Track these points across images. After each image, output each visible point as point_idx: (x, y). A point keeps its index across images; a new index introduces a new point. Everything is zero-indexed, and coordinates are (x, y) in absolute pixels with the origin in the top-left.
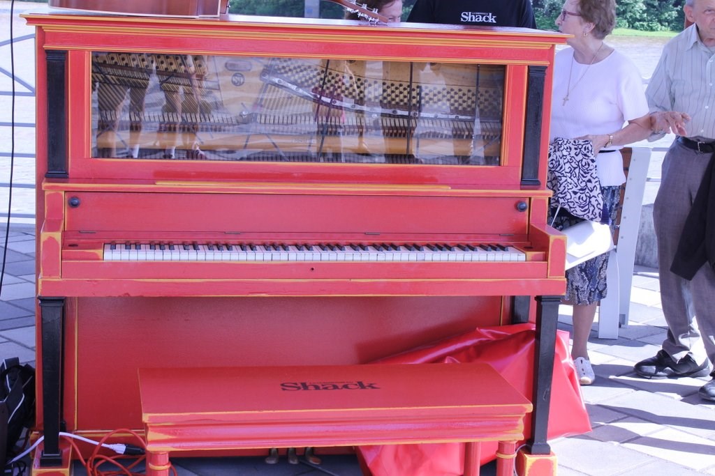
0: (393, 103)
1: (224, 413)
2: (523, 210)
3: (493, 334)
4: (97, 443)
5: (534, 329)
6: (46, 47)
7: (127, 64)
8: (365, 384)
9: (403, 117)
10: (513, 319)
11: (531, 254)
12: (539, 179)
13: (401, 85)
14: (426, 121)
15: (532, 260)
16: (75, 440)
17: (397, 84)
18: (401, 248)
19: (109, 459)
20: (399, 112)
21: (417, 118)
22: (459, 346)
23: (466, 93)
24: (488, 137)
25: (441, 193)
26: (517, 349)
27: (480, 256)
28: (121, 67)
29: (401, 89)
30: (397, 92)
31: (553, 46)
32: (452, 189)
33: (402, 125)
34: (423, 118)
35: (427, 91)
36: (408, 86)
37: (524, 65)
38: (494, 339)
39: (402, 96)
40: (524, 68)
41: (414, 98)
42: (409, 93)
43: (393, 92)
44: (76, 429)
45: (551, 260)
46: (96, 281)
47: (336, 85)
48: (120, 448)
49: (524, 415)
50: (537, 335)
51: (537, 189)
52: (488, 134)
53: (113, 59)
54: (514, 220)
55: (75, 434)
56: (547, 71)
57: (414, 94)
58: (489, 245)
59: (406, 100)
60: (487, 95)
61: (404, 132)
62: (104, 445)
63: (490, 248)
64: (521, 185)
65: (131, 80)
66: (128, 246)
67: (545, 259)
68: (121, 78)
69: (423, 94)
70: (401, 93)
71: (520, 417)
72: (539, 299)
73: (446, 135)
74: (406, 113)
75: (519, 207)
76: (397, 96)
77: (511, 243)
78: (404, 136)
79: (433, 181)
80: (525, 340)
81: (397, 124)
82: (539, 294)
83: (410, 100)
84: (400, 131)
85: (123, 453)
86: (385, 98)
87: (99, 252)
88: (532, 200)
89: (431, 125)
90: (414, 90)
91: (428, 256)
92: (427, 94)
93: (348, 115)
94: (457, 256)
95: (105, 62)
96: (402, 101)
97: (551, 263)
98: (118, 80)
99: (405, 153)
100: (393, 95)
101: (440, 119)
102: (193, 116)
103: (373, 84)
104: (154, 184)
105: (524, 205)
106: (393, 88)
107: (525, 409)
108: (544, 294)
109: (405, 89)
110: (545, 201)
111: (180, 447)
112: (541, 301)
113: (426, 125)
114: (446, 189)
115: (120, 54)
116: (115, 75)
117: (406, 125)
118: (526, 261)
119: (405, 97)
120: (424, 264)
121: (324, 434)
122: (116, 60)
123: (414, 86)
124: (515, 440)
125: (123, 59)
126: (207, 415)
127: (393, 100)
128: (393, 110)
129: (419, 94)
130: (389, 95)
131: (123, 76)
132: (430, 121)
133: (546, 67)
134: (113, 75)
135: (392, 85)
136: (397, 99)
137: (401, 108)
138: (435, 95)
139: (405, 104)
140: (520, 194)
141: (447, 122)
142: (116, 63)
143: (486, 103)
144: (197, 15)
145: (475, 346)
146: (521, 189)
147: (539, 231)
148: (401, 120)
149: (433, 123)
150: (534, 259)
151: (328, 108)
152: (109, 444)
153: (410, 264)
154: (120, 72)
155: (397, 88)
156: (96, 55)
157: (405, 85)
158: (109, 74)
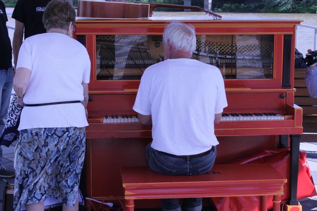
0: (225, 53)
1: (156, 183)
2: (283, 97)
3: (272, 153)
4: (101, 202)
5: (289, 150)
6: (77, 34)
7: (110, 40)
8: (216, 172)
9: (229, 58)
10: (281, 146)
11: (286, 117)
12: (290, 84)
13: (228, 45)
14: (239, 60)
15: (287, 119)
16: (91, 201)
17: (226, 44)
18: (230, 115)
19: (106, 209)
20: (228, 57)
21: (236, 59)
22: (257, 158)
23: (257, 47)
24: (267, 66)
25: (246, 91)
26: (282, 159)
27: (264, 118)
28: (108, 41)
29: (228, 46)
30: (227, 48)
31: (295, 25)
32: (251, 89)
33: (229, 62)
34: (238, 59)
35: (240, 47)
36: (231, 45)
37: (282, 34)
38: (272, 155)
39: (228, 49)
40: (282, 36)
41: (234, 50)
42: (232, 48)
43: (225, 48)
44: (92, 196)
45: (296, 119)
46: (100, 132)
47: (200, 46)
48: (111, 205)
49: (284, 184)
50: (291, 152)
51: (289, 88)
52: (267, 65)
53: (104, 38)
54: (279, 102)
55: (91, 198)
56: (292, 37)
57: (234, 48)
58: (269, 113)
59: (230, 51)
60: (266, 48)
61: (230, 65)
62: (104, 203)
63: (268, 114)
64: (282, 87)
65: (112, 47)
66: (113, 117)
67: (293, 118)
68: (107, 46)
69: (238, 48)
70: (228, 48)
71: (282, 185)
72: (291, 136)
73: (248, 66)
74: (230, 57)
75: (281, 96)
76: (226, 50)
77: (278, 112)
78: (230, 67)
79: (243, 86)
80: (286, 155)
81: (227, 62)
82: (291, 134)
83: (232, 51)
84: (228, 65)
85: (112, 206)
86: (221, 51)
87: (101, 119)
88: (287, 93)
89: (242, 62)
90: (234, 47)
91: (242, 118)
92: (239, 48)
93: (205, 58)
94: (254, 118)
95: (101, 39)
96: (229, 52)
97: (296, 120)
98: (106, 46)
99: (231, 74)
100: (225, 49)
101: (246, 59)
102: (138, 61)
103: (216, 45)
104: (123, 90)
105: (284, 96)
106: (225, 46)
107: (284, 181)
108: (293, 134)
109: (230, 46)
110: (293, 93)
111: (138, 198)
112: (292, 137)
113: (240, 62)
114: (248, 89)
115: (107, 35)
116: (105, 45)
117: (231, 62)
118: (285, 119)
119: (230, 50)
120: (240, 122)
121: (198, 192)
122: (105, 38)
123: (234, 45)
124: (280, 195)
125: (108, 38)
126: (149, 184)
127: (225, 51)
128: (225, 56)
129: (236, 48)
130: (223, 49)
131: (108, 45)
132: (241, 60)
133: (292, 35)
134: (104, 45)
135: (224, 45)
136: (227, 51)
137: (229, 55)
138: (243, 49)
139: (230, 53)
140: (282, 91)
141: (249, 60)
142: (105, 39)
143: (266, 51)
144: (140, 18)
145: (263, 158)
146: (282, 89)
147: (290, 106)
148: (228, 60)
149: (242, 61)
150: (288, 119)
151: (196, 56)
152: (106, 203)
153: (233, 122)
154: (107, 43)
155: (226, 46)
156: (97, 36)
157: (230, 45)
158: (102, 44)
